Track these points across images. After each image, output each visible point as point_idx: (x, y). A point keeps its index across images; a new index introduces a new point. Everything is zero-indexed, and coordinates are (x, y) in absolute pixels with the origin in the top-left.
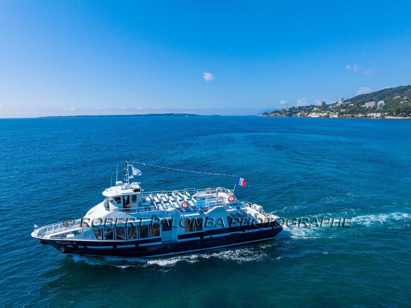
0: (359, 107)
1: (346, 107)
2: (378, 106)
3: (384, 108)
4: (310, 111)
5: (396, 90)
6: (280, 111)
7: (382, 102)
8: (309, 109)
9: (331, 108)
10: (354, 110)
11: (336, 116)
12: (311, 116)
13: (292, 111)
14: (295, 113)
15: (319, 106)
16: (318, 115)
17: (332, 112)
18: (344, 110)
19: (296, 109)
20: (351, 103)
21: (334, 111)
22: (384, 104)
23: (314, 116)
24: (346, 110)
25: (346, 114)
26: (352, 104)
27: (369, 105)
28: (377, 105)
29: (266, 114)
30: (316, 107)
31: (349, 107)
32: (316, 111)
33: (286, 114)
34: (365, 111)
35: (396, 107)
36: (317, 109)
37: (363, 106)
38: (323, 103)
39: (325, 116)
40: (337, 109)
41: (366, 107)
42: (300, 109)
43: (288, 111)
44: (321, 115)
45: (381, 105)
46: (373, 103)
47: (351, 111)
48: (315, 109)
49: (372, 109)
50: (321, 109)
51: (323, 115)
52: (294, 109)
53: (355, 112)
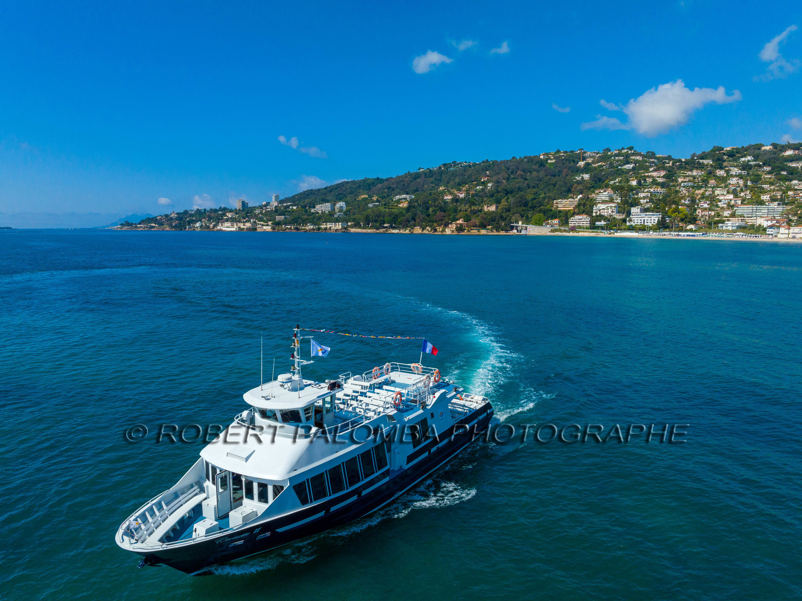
0: (306, 211)
1: (285, 212)
2: (337, 210)
3: (347, 215)
4: (219, 219)
5: (361, 185)
6: (158, 218)
7: (341, 204)
8: (218, 215)
9: (258, 214)
10: (299, 218)
11: (268, 229)
12: (222, 228)
13: (184, 219)
14: (189, 223)
15: (236, 209)
16: (236, 227)
17: (261, 221)
18: (282, 217)
19: (191, 215)
20: (293, 205)
21: (265, 219)
22: (345, 209)
23: (228, 229)
24: (285, 218)
25: (285, 224)
26: (295, 206)
27: (322, 208)
28: (334, 210)
29: (128, 224)
30: (231, 211)
31: (290, 212)
32: (231, 218)
33: (171, 226)
34: (317, 219)
35: (363, 213)
36: (233, 216)
37: (313, 210)
38: (244, 204)
39: (249, 229)
40: (269, 216)
41: (318, 213)
42: (201, 214)
43: (176, 219)
44: (242, 227)
45: (341, 209)
46: (328, 205)
47: (294, 219)
48: (229, 215)
49: (327, 215)
50: (240, 214)
51: (244, 227)
52: (187, 214)
53: (300, 220)
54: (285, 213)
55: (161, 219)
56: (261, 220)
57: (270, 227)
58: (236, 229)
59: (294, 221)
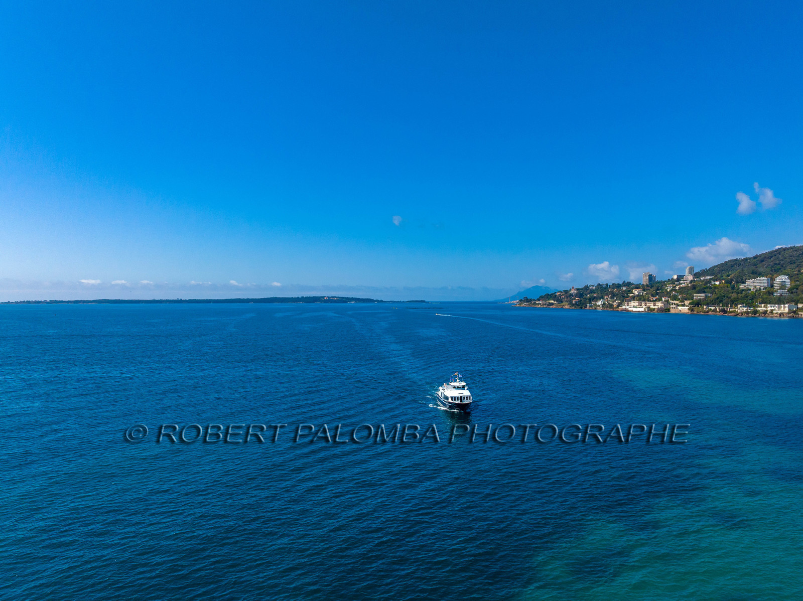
0: (733, 288)
1: (705, 288)
2: (776, 287)
3: (792, 293)
4: (624, 297)
6: (558, 294)
7: (784, 278)
8: (622, 291)
9: (671, 291)
10: (724, 296)
11: (685, 309)
12: (628, 307)
13: (585, 296)
14: (590, 300)
15: (643, 286)
16: (644, 307)
17: (675, 300)
18: (701, 296)
19: (592, 292)
20: (714, 280)
21: (679, 297)
22: (788, 285)
23: (634, 309)
24: (706, 297)
25: (708, 305)
26: (717, 280)
27: (756, 284)
28: (772, 286)
29: (527, 300)
30: (637, 287)
31: (711, 288)
32: (638, 296)
33: (571, 304)
34: (751, 299)
36: (640, 293)
37: (742, 287)
38: (651, 278)
39: (660, 310)
40: (685, 294)
41: (750, 290)
42: (603, 290)
43: (576, 295)
44: (651, 307)
45: (783, 285)
46: (764, 279)
47: (718, 298)
48: (636, 292)
49: (764, 293)
50: (648, 291)
51: (654, 307)
52: (587, 290)
53: (725, 300)
54: (706, 290)
55: (560, 296)
56: (675, 298)
57: (688, 308)
58: (645, 309)
59: (718, 301)
